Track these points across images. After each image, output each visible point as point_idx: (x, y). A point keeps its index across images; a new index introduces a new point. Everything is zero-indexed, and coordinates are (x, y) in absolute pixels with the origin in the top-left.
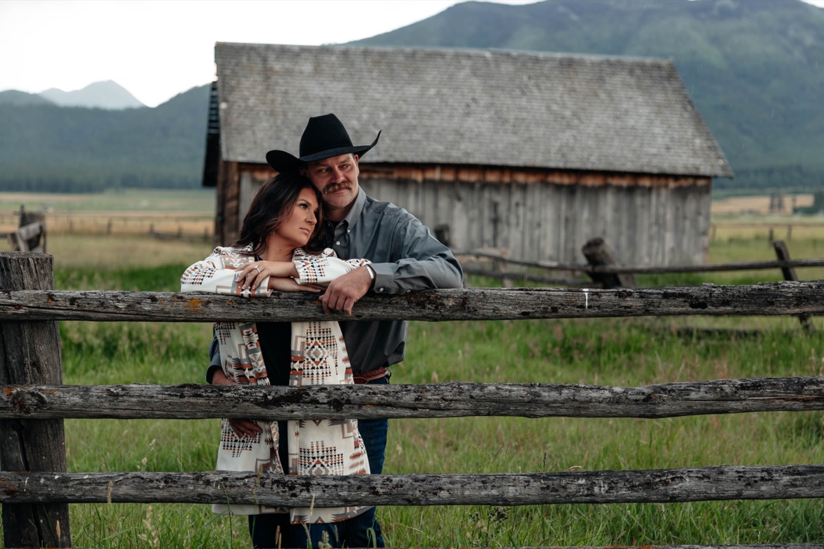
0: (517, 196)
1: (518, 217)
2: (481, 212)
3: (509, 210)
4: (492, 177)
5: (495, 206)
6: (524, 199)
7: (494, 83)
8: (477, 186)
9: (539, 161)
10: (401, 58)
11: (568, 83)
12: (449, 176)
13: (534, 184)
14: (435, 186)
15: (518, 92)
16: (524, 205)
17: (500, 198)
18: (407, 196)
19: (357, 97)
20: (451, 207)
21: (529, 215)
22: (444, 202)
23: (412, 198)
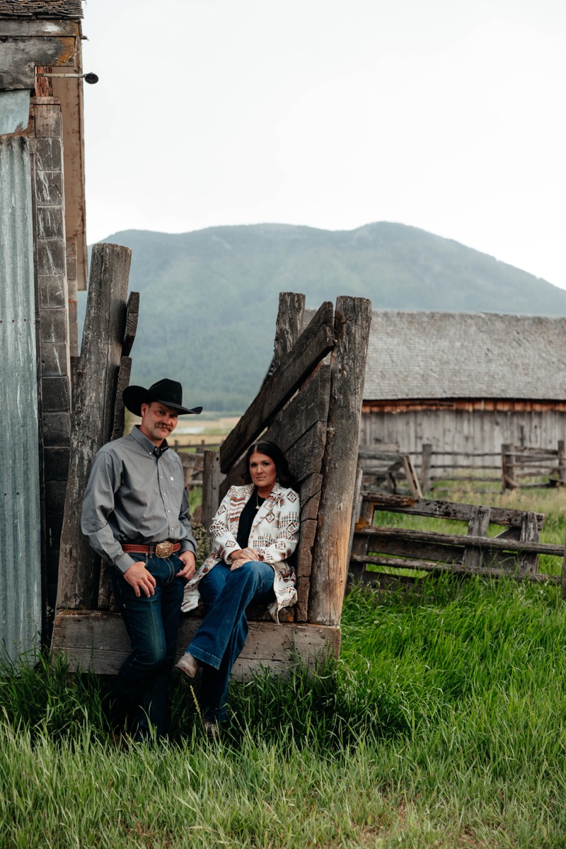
0: (535, 421)
1: (537, 437)
2: (512, 433)
3: (530, 431)
4: (518, 407)
5: (522, 429)
6: (541, 423)
7: (496, 337)
8: (509, 413)
9: (551, 395)
10: (425, 319)
11: (545, 336)
12: (490, 407)
13: (546, 412)
14: (482, 413)
15: (514, 344)
16: (540, 427)
17: (524, 422)
18: (462, 422)
19: (410, 349)
20: (492, 430)
21: (544, 434)
22: (487, 426)
23: (466, 424)
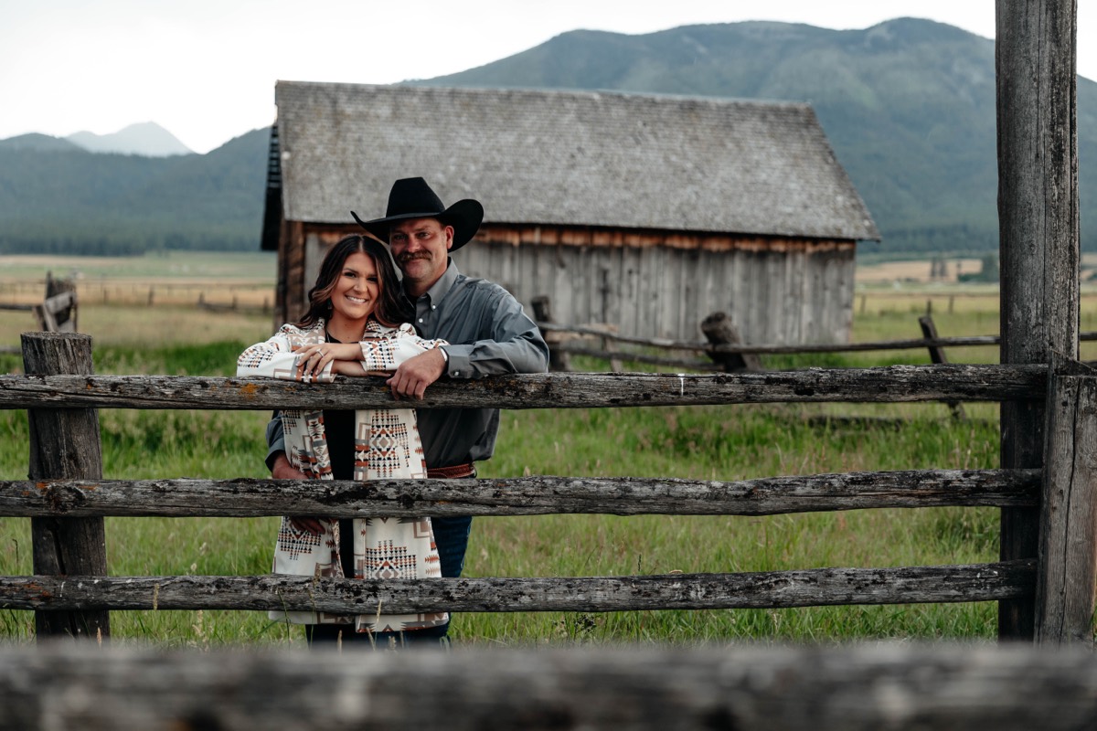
0: (630, 263)
1: (631, 287)
2: (588, 281)
3: (620, 278)
4: (600, 240)
5: (604, 274)
6: (639, 265)
7: (603, 129)
8: (584, 250)
9: (656, 222)
10: (495, 100)
11: (690, 130)
12: (550, 239)
13: (650, 249)
14: (535, 250)
15: (631, 140)
16: (638, 272)
17: (609, 264)
18: (501, 261)
19: (443, 146)
20: (553, 275)
21: (644, 285)
22: (544, 269)
23: (507, 265)
